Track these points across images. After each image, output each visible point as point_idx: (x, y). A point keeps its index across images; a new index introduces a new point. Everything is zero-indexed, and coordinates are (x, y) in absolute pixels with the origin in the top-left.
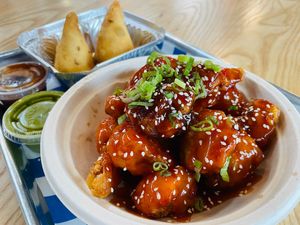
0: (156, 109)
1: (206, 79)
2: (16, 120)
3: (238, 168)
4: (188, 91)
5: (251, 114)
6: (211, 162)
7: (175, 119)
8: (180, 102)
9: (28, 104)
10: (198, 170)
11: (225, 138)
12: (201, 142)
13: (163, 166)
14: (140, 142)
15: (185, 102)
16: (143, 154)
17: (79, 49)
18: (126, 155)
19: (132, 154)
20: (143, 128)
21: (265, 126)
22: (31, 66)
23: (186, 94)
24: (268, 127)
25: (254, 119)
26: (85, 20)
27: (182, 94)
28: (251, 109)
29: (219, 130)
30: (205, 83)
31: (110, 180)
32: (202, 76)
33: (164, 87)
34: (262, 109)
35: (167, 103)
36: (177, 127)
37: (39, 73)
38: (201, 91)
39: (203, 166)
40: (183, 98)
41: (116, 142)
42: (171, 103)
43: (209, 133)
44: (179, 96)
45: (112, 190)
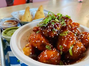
0: (48, 27)
1: (66, 20)
2: (6, 33)
3: (76, 52)
4: (59, 23)
5: (82, 36)
6: (66, 46)
7: (54, 31)
8: (56, 26)
9: (10, 30)
10: (61, 50)
11: (71, 37)
12: (63, 39)
13: (49, 47)
14: (42, 38)
15: (58, 26)
16: (43, 42)
17: (29, 17)
18: (37, 41)
19: (39, 41)
20: (44, 33)
21: (86, 40)
22: (14, 21)
23: (59, 24)
24: (87, 40)
25: (82, 37)
26: (32, 11)
27: (57, 23)
28: (82, 34)
29: (69, 35)
30: (65, 21)
31: (31, 50)
32: (64, 19)
33: (52, 21)
34: (85, 35)
35: (52, 26)
36: (55, 33)
37: (16, 23)
38: (64, 24)
39: (63, 47)
40: (57, 25)
41: (34, 37)
42: (53, 26)
43: (66, 36)
44: (56, 24)
45: (31, 53)
